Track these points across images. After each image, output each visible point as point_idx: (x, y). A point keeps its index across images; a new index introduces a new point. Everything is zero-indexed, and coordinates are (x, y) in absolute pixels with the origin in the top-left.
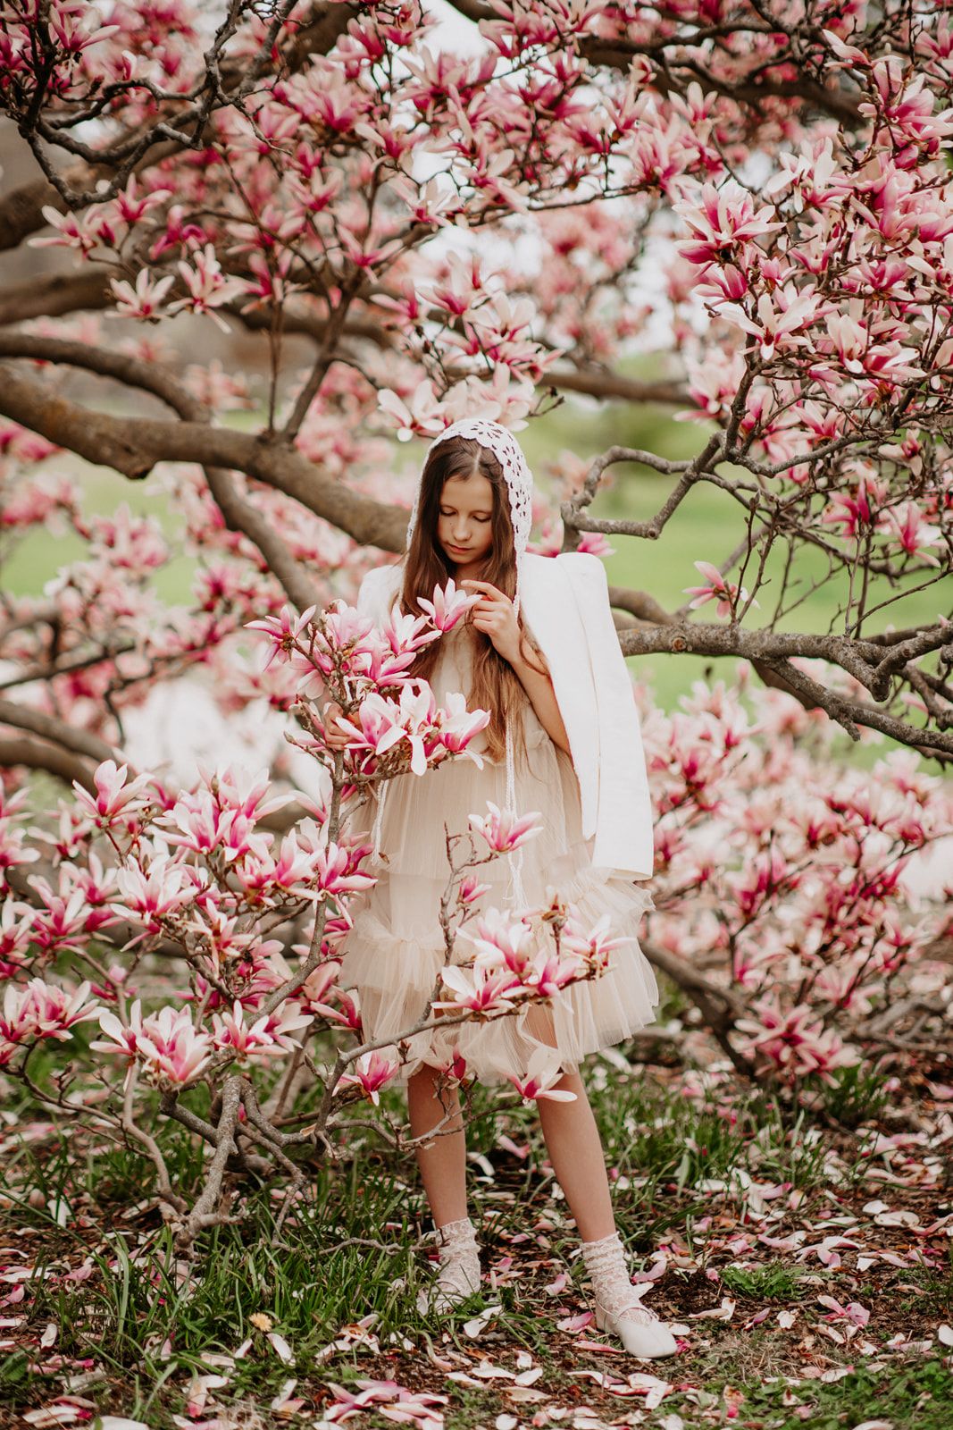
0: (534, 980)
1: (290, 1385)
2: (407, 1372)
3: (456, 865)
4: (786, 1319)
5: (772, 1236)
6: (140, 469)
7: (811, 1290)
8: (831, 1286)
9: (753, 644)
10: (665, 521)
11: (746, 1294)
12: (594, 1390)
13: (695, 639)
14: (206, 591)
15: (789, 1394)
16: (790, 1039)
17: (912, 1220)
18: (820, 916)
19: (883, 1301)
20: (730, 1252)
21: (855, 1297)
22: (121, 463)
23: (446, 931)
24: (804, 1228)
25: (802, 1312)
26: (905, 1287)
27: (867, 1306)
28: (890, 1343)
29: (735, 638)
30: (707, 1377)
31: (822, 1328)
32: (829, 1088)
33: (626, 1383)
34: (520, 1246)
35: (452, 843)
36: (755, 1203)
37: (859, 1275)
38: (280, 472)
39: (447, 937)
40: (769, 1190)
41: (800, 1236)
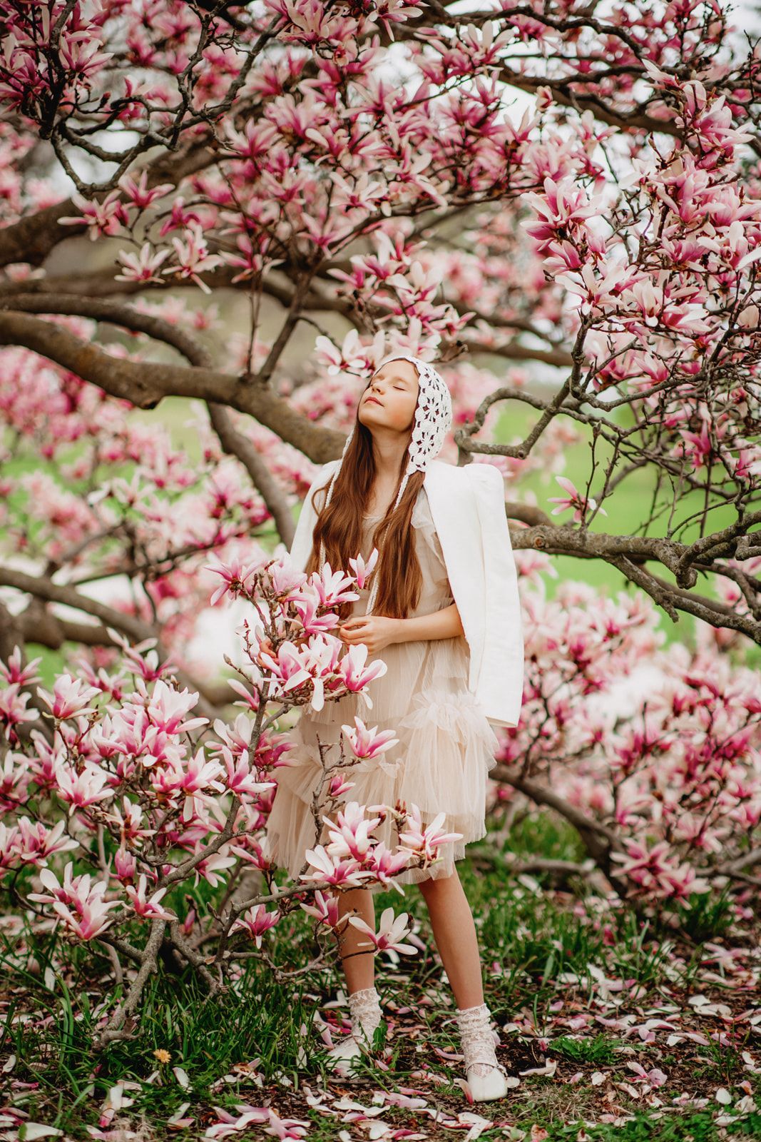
1: (185, 1107)
2: (281, 1102)
4: (598, 1078)
5: (608, 1017)
6: (149, 401)
7: (624, 1058)
8: (641, 1056)
9: (597, 544)
10: (532, 445)
11: (571, 1058)
12: (429, 1123)
13: (551, 538)
14: (213, 502)
15: (583, 1134)
16: (653, 868)
17: (725, 1011)
18: (680, 771)
19: (680, 1069)
20: (569, 1027)
21: (658, 1064)
22: (135, 397)
24: (637, 1013)
25: (613, 1074)
26: (700, 1059)
27: (666, 1072)
28: (676, 1100)
29: (583, 538)
30: (522, 1118)
31: (624, 1086)
32: (684, 910)
33: (457, 1119)
34: (404, 1016)
36: (603, 993)
37: (667, 1049)
38: (255, 404)
40: (618, 984)
41: (632, 1018)
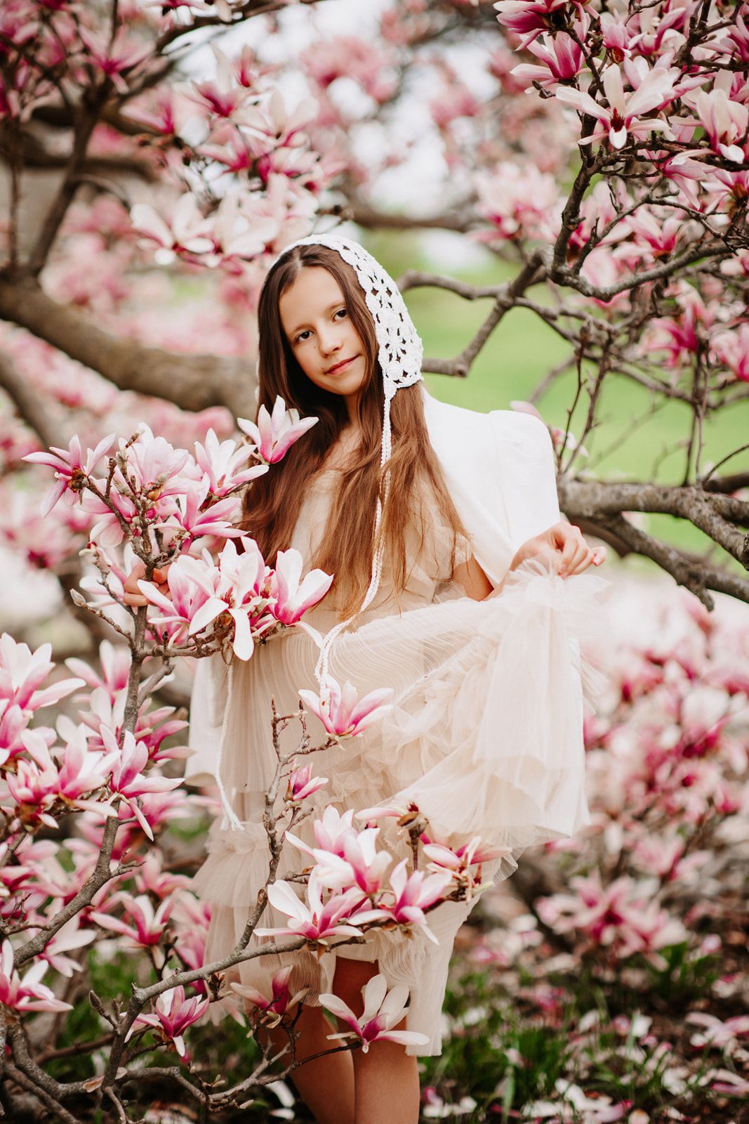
0: (388, 901)
3: (284, 756)
10: (474, 357)
16: (612, 918)
23: (272, 837)
35: (279, 726)
38: (25, 310)
39: (273, 845)
